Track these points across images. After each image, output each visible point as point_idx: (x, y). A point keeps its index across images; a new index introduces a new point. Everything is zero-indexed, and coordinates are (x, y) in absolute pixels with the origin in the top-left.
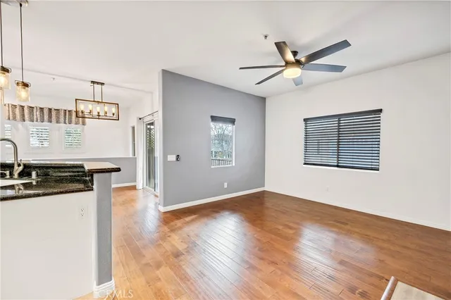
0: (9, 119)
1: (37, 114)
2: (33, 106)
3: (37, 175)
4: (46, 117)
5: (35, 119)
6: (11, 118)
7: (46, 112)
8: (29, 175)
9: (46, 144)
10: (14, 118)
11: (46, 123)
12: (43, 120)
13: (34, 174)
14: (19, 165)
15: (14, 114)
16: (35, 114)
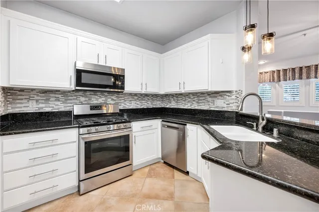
0: (270, 81)
1: (289, 74)
2: (286, 68)
3: (280, 133)
4: (297, 75)
5: (288, 79)
6: (271, 80)
7: (297, 71)
8: (271, 131)
9: (297, 98)
10: (273, 80)
11: (297, 81)
12: (295, 78)
13: (275, 131)
14: (263, 120)
15: (273, 77)
16: (288, 74)
